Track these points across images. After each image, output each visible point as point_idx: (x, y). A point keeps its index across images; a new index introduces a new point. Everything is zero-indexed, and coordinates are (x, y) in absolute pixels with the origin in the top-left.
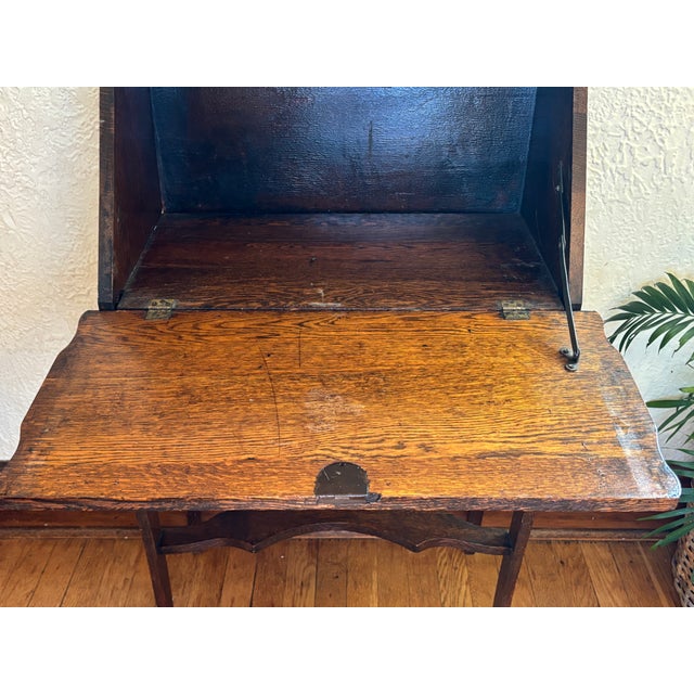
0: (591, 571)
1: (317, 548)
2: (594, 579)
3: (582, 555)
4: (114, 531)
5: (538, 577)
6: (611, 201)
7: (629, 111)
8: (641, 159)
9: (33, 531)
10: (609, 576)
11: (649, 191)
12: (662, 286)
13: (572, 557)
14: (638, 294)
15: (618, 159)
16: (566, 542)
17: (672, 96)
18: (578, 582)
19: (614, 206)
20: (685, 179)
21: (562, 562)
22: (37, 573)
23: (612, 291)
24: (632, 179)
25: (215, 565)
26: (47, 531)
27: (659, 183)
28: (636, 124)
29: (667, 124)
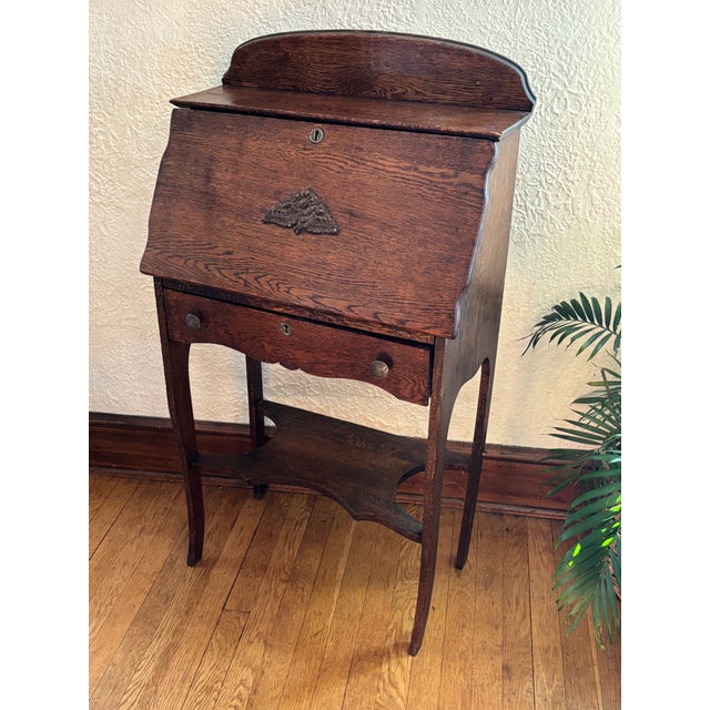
0: (530, 538)
1: (315, 501)
2: (531, 543)
3: (526, 527)
4: (163, 475)
5: (484, 538)
6: (534, 235)
7: (542, 167)
8: (554, 203)
9: (103, 470)
10: (543, 544)
11: (563, 228)
12: (574, 302)
13: (516, 527)
14: (556, 307)
15: (536, 203)
16: (515, 516)
17: (573, 157)
18: (516, 544)
19: (536, 239)
20: (589, 220)
21: (508, 530)
22: (103, 498)
23: (540, 305)
24: (548, 218)
25: (234, 505)
26: (114, 471)
27: (569, 222)
28: (549, 177)
29: (571, 178)
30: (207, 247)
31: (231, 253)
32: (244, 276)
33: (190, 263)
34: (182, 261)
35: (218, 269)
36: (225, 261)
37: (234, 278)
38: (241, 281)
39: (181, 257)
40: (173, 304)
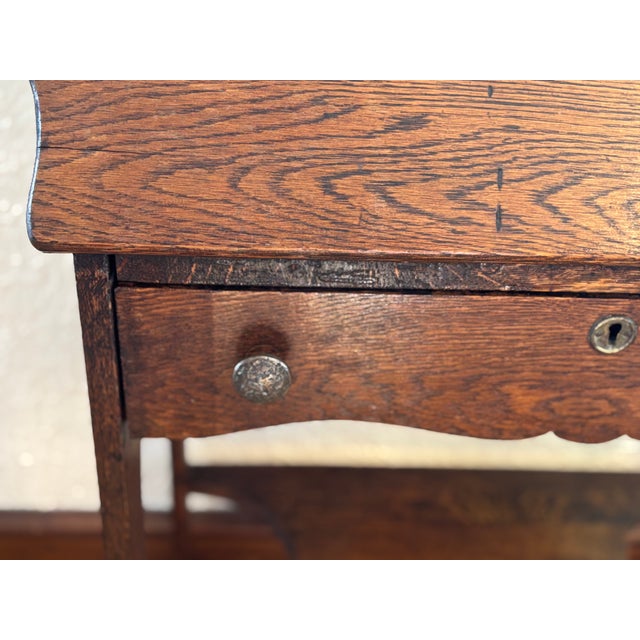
30: (314, 112)
31: (419, 121)
32: (491, 196)
33: (256, 183)
34: (219, 181)
35: (380, 190)
36: (397, 153)
37: (448, 210)
38: (479, 216)
39: (211, 166)
40: (153, 331)
